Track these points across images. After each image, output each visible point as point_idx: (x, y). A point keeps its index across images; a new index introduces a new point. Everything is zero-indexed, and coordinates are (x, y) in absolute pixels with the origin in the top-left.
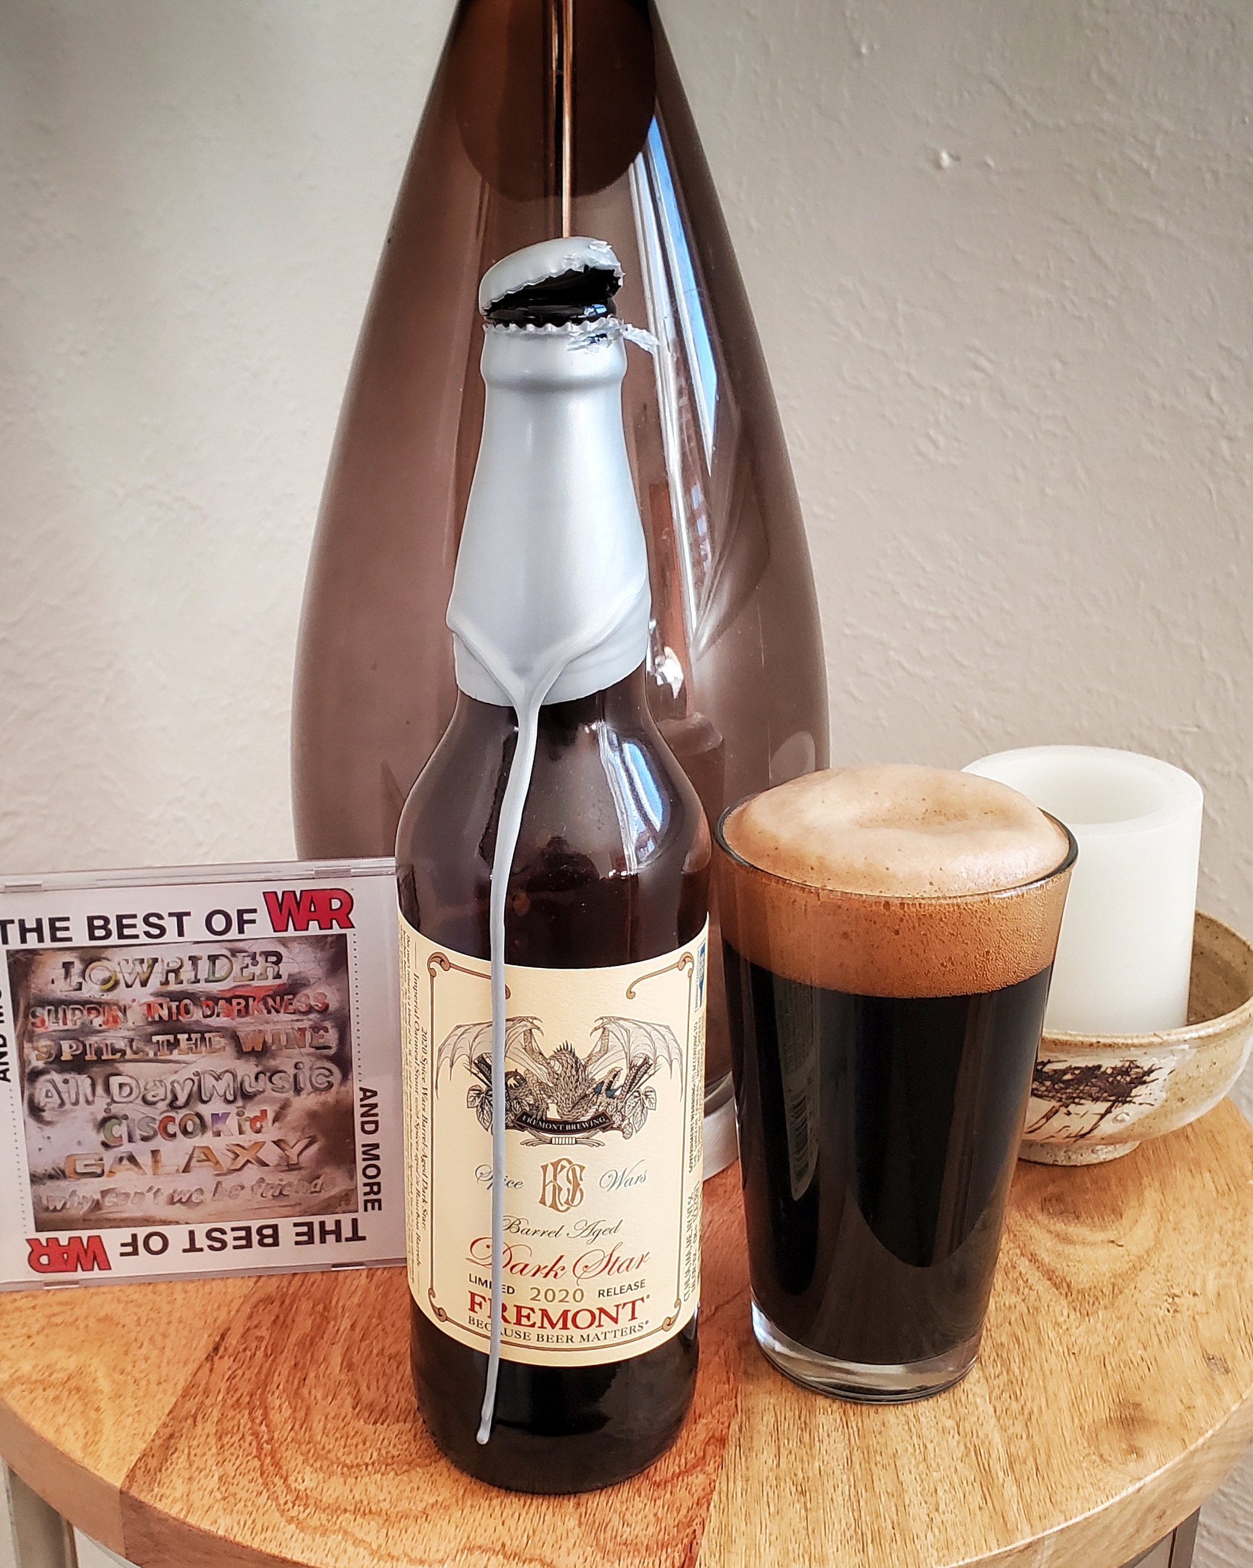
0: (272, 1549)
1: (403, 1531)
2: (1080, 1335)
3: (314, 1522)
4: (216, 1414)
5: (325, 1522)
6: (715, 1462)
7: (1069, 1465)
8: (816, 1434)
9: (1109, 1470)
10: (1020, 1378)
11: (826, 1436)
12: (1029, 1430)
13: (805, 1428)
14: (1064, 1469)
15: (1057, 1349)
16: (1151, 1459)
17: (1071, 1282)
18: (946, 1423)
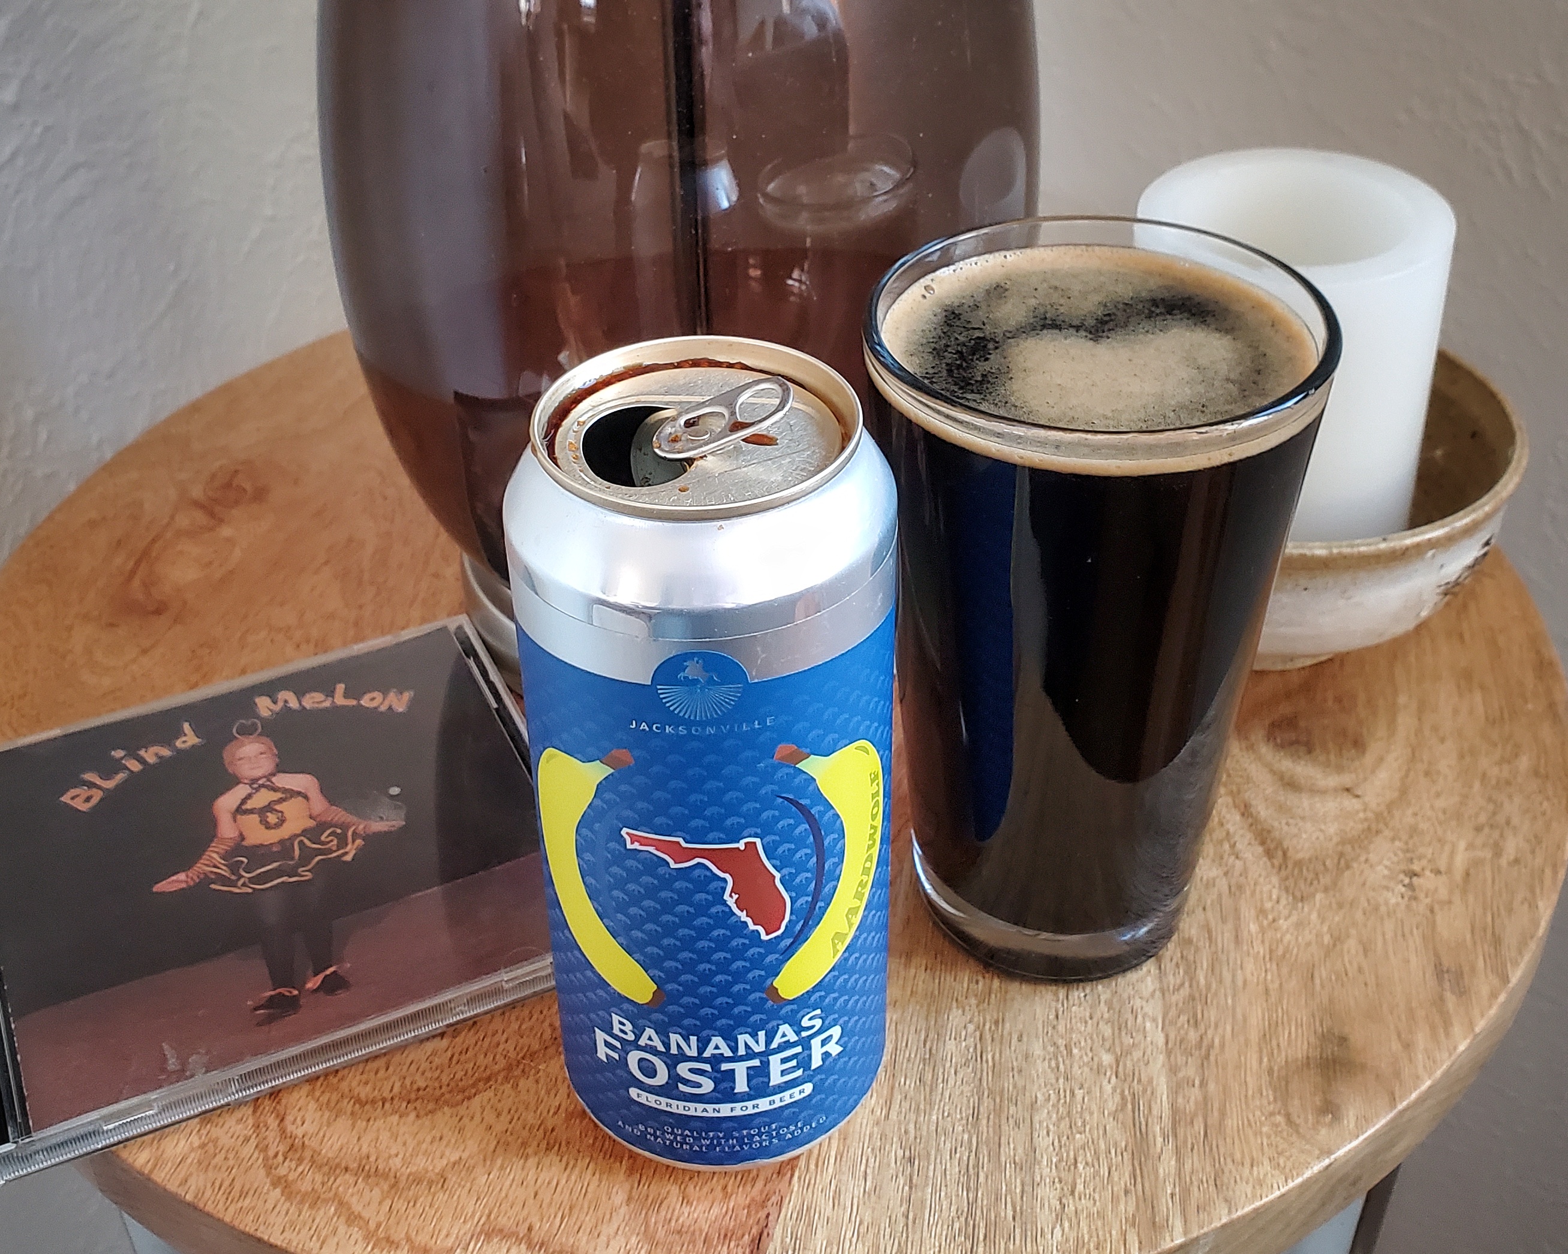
0: (247, 1224)
1: (411, 1204)
2: (1287, 931)
3: (305, 1186)
5: (318, 1186)
7: (1246, 1129)
8: (941, 1070)
9: (1294, 1138)
10: (1204, 992)
11: (953, 1072)
12: (1204, 1073)
13: (930, 1059)
14: (1239, 1135)
15: (1256, 951)
16: (1348, 1122)
17: (1288, 847)
18: (1103, 1058)
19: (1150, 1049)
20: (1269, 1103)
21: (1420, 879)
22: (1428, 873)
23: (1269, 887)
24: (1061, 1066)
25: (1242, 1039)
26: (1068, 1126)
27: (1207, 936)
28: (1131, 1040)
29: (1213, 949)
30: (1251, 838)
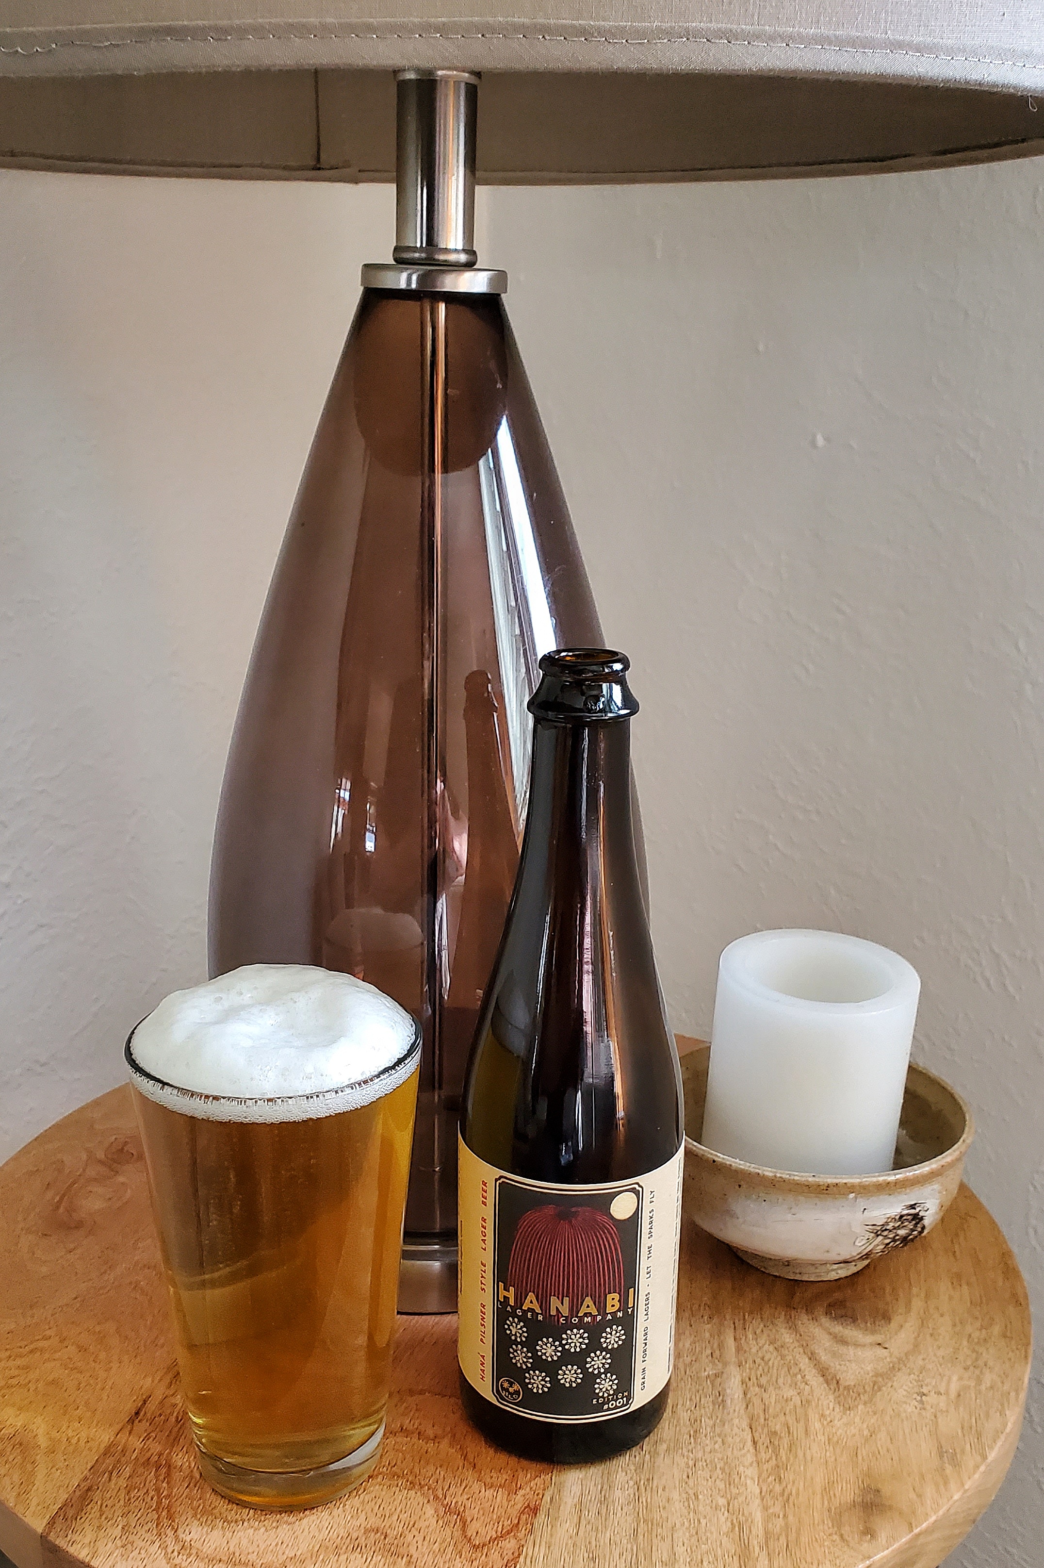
2: (839, 1427)
4: (128, 1471)
6: (525, 1530)
7: (814, 1544)
8: (612, 1507)
9: (846, 1548)
10: (785, 1462)
11: (620, 1509)
12: (785, 1510)
13: (604, 1501)
14: (809, 1546)
15: (819, 1439)
16: (881, 1540)
17: (840, 1378)
18: (719, 1502)
19: (750, 1495)
20: (829, 1528)
21: (928, 1398)
22: (932, 1393)
23: (828, 1401)
24: (692, 1506)
25: (811, 1491)
26: (697, 1540)
27: (787, 1429)
28: (738, 1491)
29: (791, 1435)
30: (815, 1372)
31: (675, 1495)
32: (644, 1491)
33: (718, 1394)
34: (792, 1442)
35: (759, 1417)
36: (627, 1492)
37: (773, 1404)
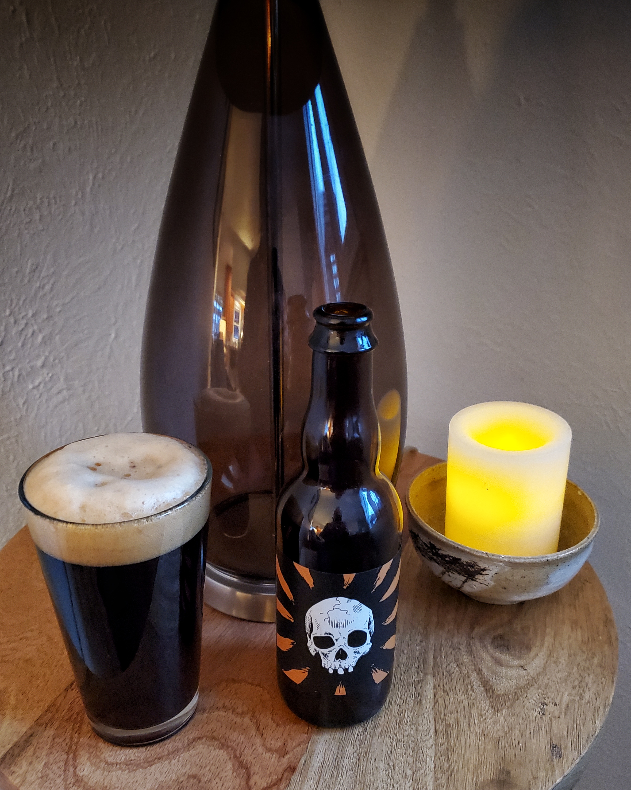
2: (490, 724)
4: (57, 724)
6: (285, 784)
8: (341, 771)
10: (453, 747)
11: (346, 772)
12: (448, 782)
13: (337, 766)
15: (476, 731)
17: (495, 689)
18: (408, 772)
19: (427, 770)
21: (548, 707)
23: (485, 705)
24: (390, 774)
25: (466, 769)
27: (457, 723)
28: (420, 765)
29: (459, 729)
30: (480, 684)
31: (381, 766)
32: (362, 760)
33: (418, 695)
34: (459, 732)
35: (441, 713)
36: (352, 761)
37: (451, 704)
